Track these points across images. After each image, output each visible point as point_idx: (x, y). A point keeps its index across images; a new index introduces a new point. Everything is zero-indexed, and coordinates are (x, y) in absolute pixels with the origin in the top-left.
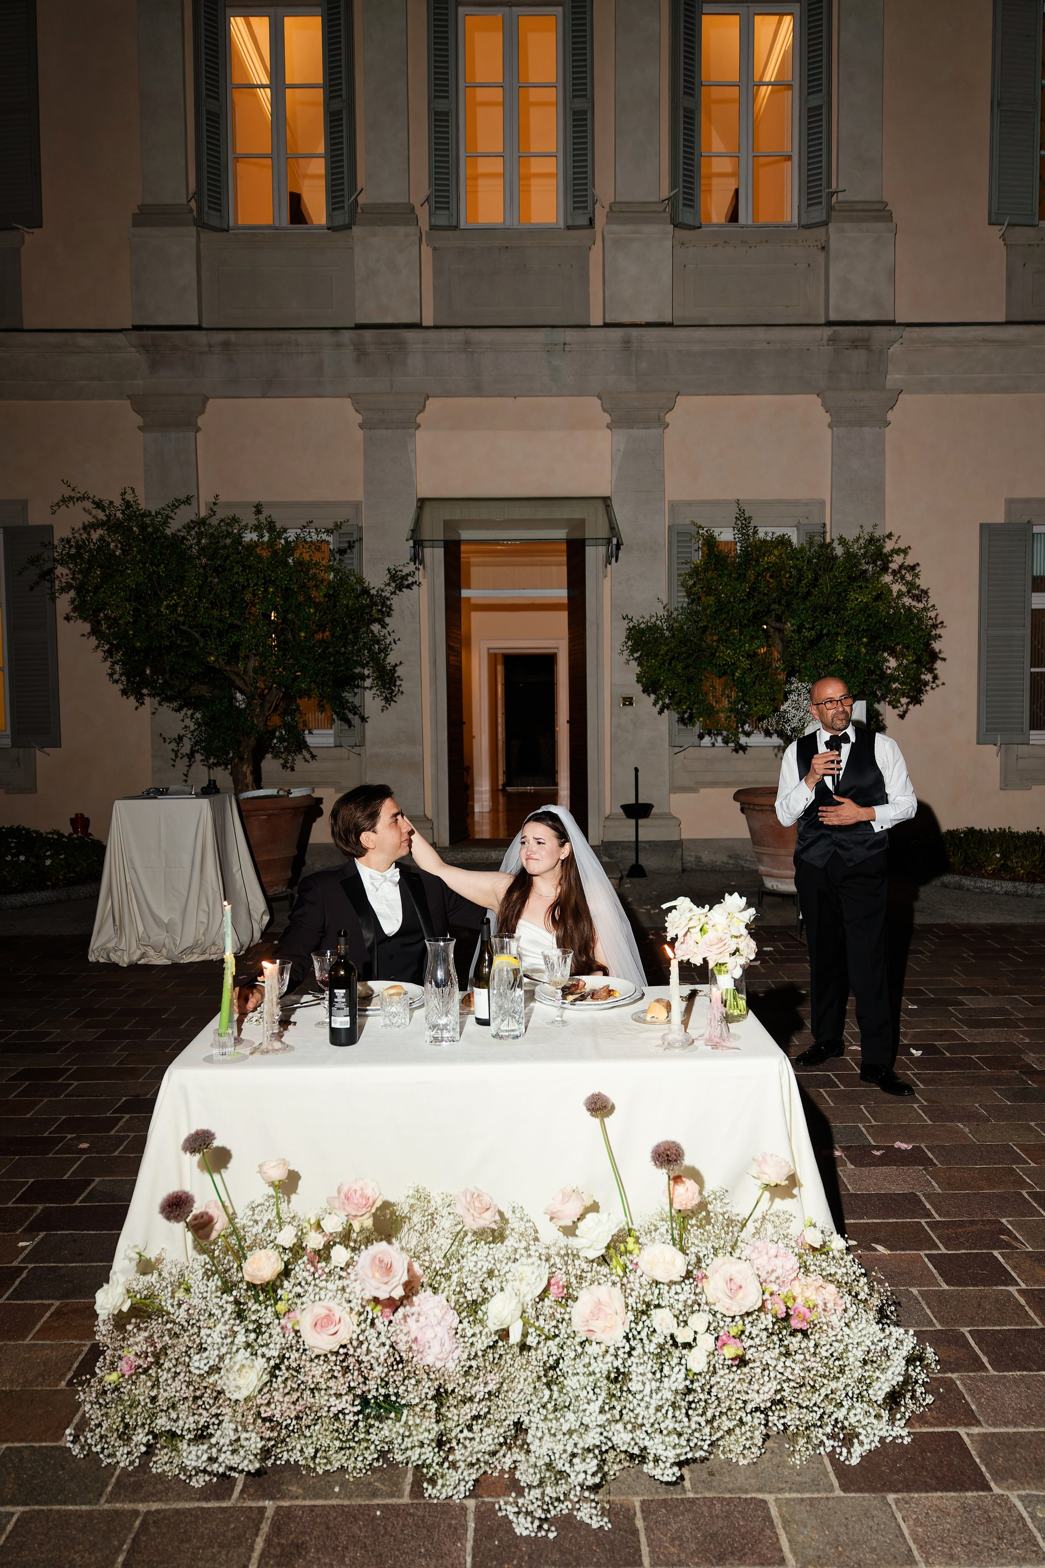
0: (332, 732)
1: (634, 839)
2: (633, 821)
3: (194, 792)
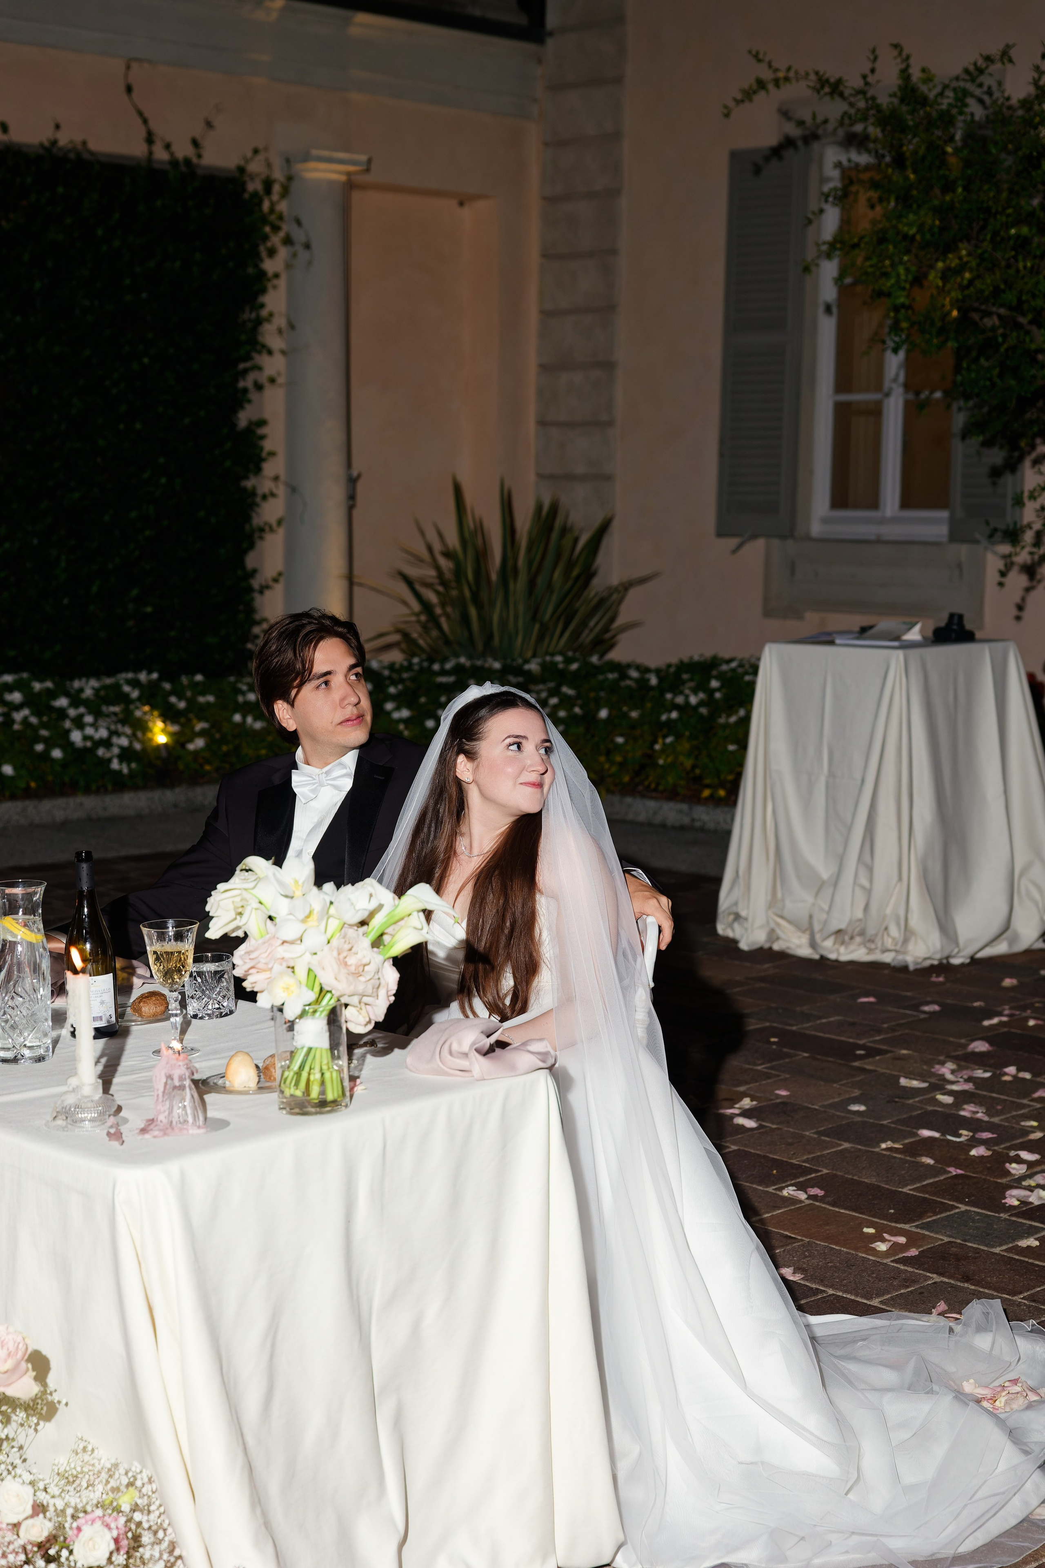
3: (914, 635)
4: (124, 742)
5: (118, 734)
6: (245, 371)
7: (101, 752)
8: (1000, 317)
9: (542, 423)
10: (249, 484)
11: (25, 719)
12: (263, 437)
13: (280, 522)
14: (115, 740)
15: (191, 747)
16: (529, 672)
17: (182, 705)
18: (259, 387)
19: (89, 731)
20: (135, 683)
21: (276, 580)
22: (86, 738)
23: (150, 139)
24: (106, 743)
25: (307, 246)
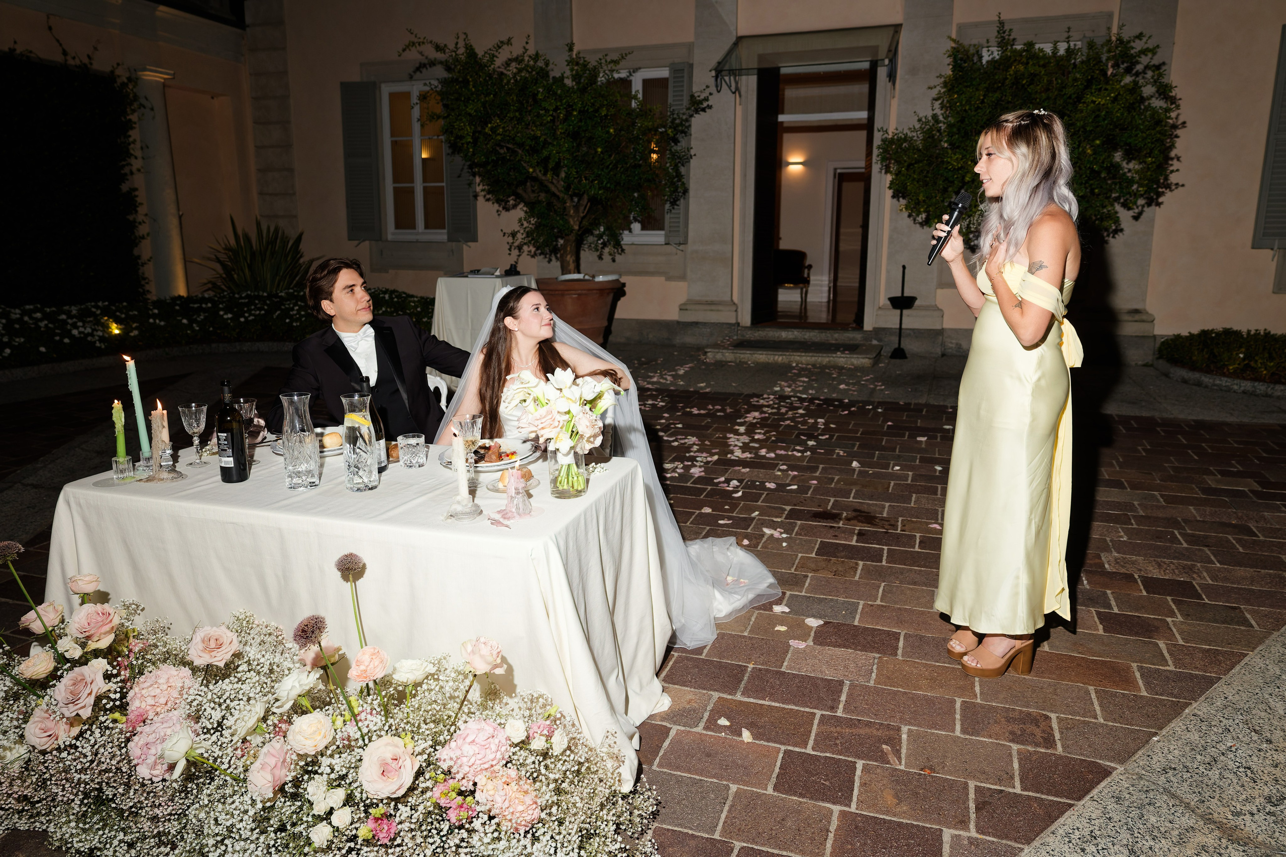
0: (663, 232)
1: (898, 326)
2: (898, 312)
3: (498, 273)
4: (100, 333)
5: (97, 331)
6: (124, 166)
7: (89, 338)
8: (508, 149)
9: (261, 193)
10: (131, 218)
11: (46, 325)
12: (137, 196)
13: (148, 234)
14: (95, 333)
15: (132, 334)
16: (281, 296)
17: (123, 316)
18: (132, 173)
19: (81, 329)
20: (97, 307)
21: (149, 260)
22: (80, 333)
23: (65, 53)
24: (92, 335)
25: (152, 109)
